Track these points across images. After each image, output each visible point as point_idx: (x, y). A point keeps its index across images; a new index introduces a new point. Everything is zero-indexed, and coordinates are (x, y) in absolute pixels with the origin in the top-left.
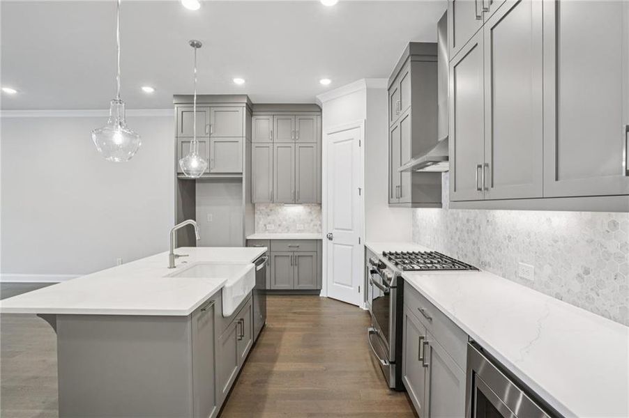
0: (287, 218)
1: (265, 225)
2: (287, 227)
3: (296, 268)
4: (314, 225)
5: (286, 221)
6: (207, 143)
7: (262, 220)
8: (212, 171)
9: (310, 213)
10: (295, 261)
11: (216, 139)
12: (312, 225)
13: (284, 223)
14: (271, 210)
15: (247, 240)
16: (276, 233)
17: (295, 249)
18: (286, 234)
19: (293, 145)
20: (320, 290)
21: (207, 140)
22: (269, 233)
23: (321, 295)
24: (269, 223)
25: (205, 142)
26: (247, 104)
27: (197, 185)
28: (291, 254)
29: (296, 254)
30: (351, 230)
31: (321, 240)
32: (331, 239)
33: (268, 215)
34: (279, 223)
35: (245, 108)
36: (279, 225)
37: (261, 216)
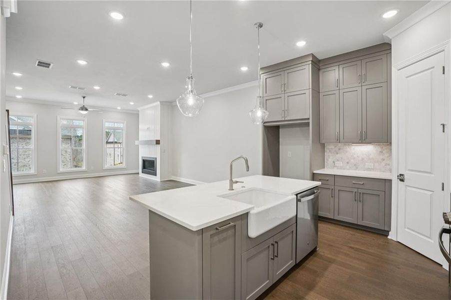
0: (355, 156)
1: (334, 162)
2: (355, 165)
3: (360, 204)
4: (386, 165)
5: (354, 159)
6: (283, 98)
7: (331, 157)
8: (286, 119)
9: (381, 152)
10: (359, 198)
11: (289, 94)
12: (383, 164)
13: (352, 160)
14: (339, 149)
15: (314, 173)
16: (344, 169)
17: (361, 187)
18: (354, 171)
19: (359, 89)
20: (388, 232)
21: (282, 96)
22: (338, 169)
23: (389, 237)
24: (338, 160)
25: (281, 97)
26: (312, 61)
27: (280, 130)
28: (356, 190)
29: (360, 191)
30: (430, 173)
31: (390, 181)
32: (402, 180)
33: (337, 154)
34: (347, 161)
35: (310, 65)
36: (348, 163)
37: (330, 154)
